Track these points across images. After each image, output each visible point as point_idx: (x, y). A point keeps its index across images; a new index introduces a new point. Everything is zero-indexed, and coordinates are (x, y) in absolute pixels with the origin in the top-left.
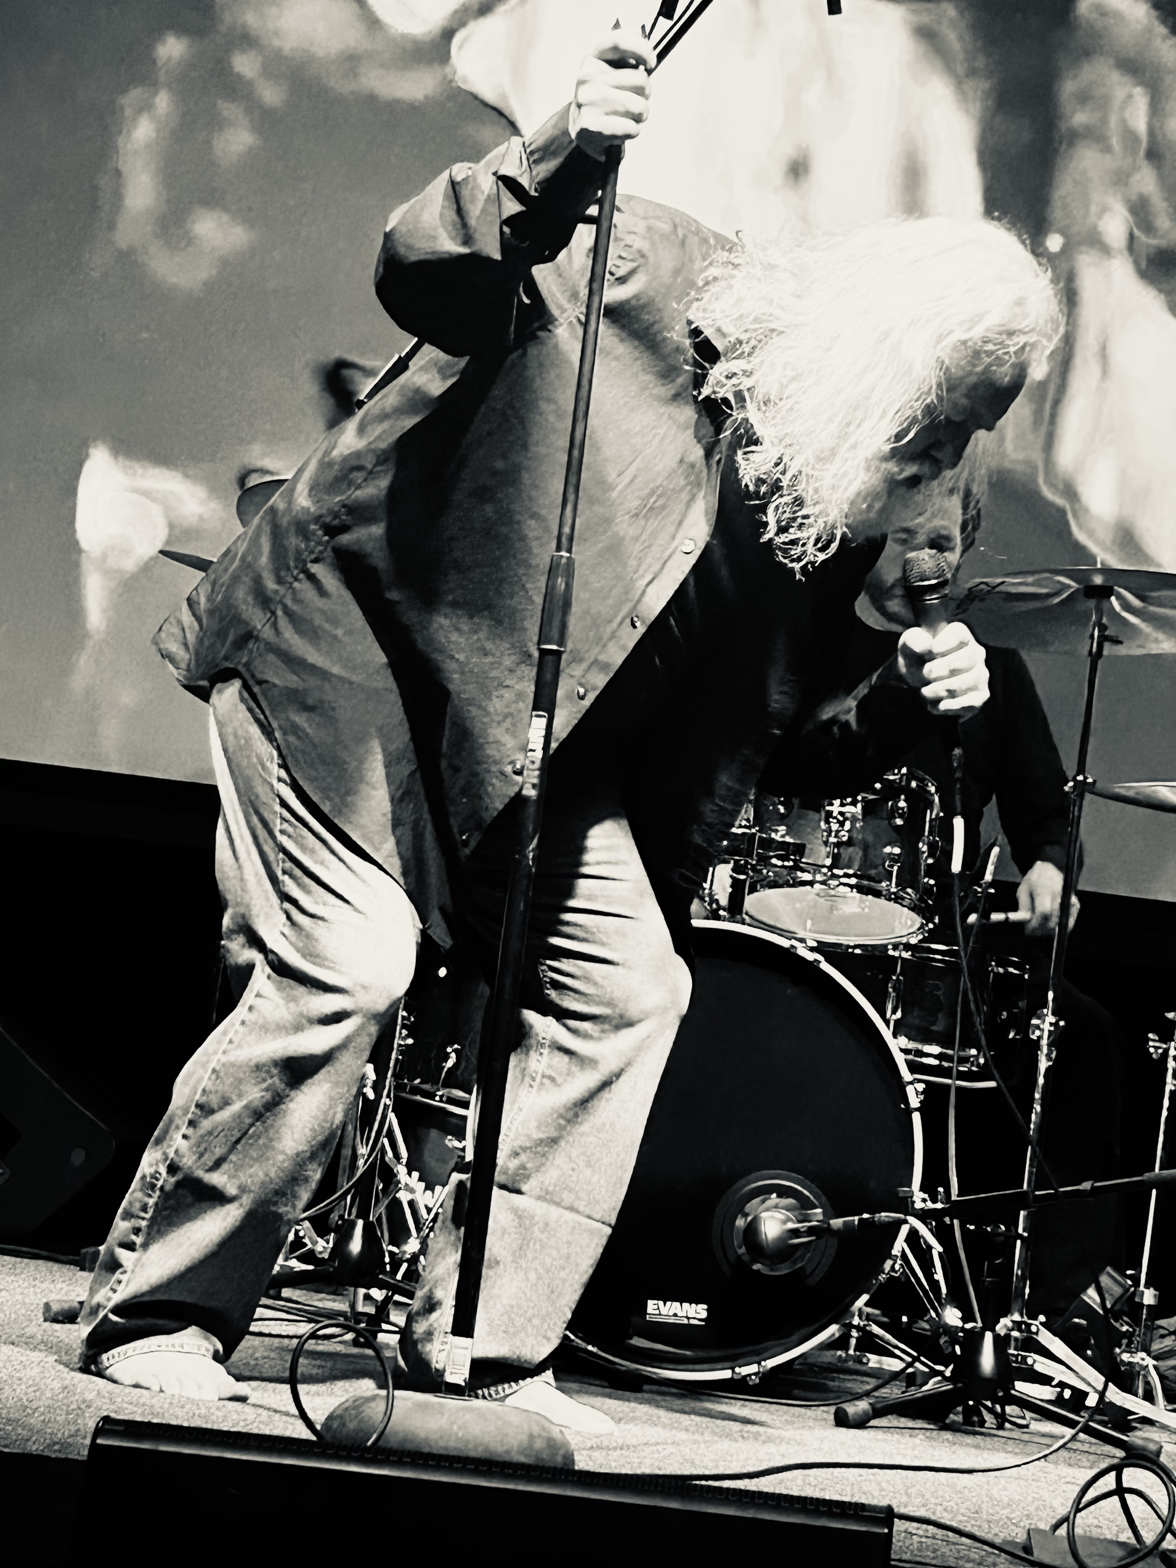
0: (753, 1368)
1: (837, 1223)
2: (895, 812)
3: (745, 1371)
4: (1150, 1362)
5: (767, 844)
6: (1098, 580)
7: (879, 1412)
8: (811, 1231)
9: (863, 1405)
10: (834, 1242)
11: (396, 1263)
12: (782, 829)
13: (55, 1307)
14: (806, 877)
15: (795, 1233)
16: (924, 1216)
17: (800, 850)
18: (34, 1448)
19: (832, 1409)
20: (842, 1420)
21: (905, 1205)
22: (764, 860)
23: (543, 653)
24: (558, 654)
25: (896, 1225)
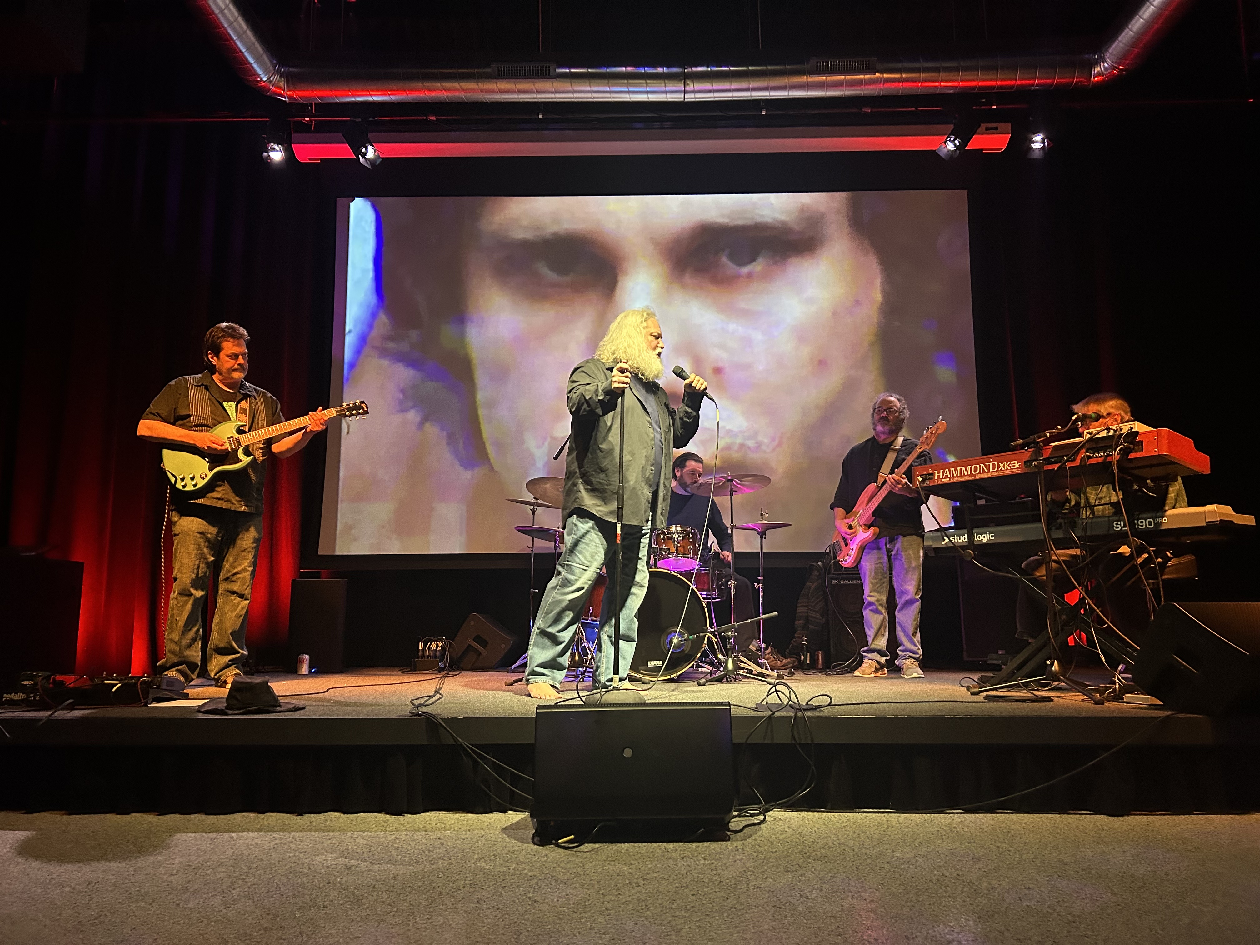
0: (675, 675)
1: (691, 637)
2: (689, 538)
3: (672, 676)
4: (766, 661)
5: (661, 549)
6: (730, 478)
7: (708, 681)
8: (685, 640)
9: (704, 680)
10: (690, 642)
11: (587, 661)
12: (664, 545)
13: (507, 682)
14: (670, 556)
15: (681, 641)
16: (711, 633)
17: (669, 549)
18: (518, 716)
19: (696, 682)
20: (699, 685)
21: (707, 631)
22: (661, 553)
23: (618, 508)
24: (622, 508)
25: (705, 636)
